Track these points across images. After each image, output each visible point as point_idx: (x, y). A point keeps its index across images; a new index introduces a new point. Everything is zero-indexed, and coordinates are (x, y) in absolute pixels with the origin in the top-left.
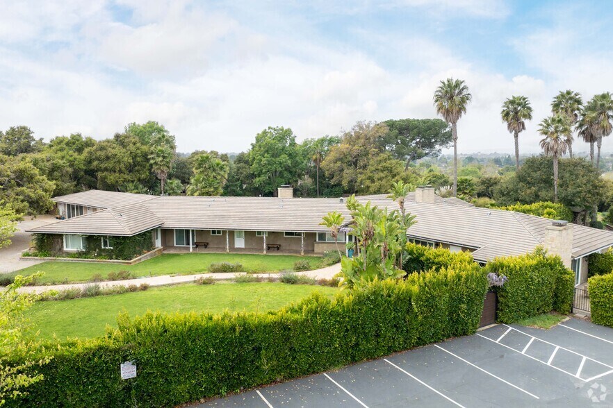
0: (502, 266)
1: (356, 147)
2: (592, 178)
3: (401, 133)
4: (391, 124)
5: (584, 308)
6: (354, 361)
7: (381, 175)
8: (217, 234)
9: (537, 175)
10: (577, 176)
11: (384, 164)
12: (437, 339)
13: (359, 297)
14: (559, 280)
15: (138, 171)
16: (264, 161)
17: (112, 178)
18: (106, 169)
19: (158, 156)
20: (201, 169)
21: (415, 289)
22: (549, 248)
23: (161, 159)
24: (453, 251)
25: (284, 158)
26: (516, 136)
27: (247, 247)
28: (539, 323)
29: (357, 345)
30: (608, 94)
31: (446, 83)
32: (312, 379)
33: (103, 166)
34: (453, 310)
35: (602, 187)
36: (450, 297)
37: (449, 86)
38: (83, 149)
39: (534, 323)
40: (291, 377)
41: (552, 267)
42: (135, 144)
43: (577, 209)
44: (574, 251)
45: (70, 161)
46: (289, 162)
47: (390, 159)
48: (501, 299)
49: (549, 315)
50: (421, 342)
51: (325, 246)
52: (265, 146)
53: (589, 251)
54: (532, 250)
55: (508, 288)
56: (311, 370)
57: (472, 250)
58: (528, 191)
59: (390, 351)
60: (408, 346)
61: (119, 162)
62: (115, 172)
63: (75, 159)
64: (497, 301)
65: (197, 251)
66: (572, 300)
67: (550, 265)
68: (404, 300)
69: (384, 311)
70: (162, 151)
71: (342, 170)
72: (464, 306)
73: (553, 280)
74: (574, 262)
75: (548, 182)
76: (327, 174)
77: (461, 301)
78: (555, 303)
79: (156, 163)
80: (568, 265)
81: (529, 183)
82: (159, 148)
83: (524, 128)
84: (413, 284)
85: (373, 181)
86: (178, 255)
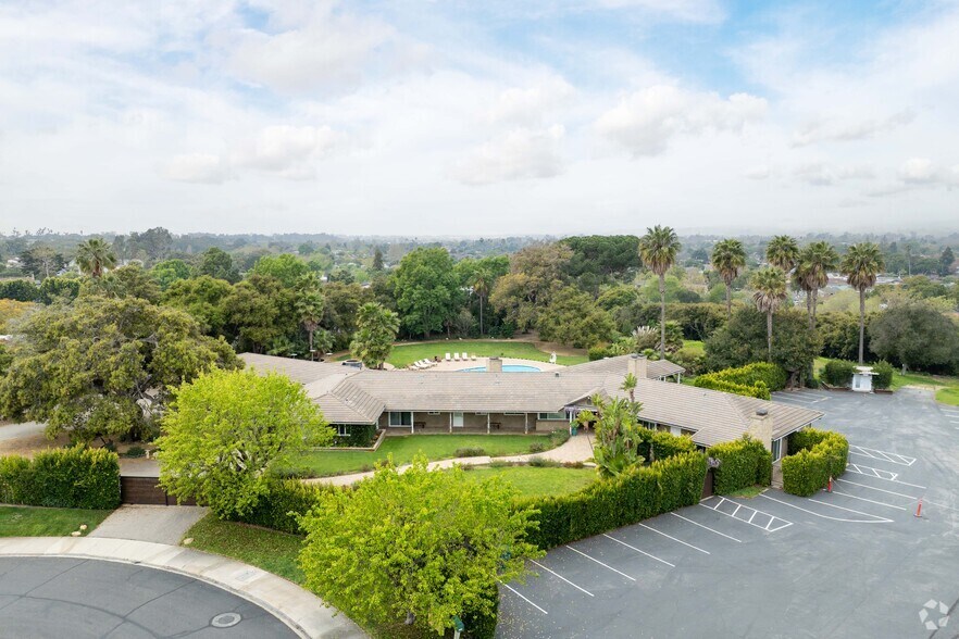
0: (717, 452)
1: (534, 278)
2: (806, 337)
3: (586, 256)
4: (575, 244)
5: (778, 481)
6: (620, 525)
7: (568, 315)
8: (434, 414)
9: (750, 330)
10: (791, 333)
11: (571, 301)
12: (673, 509)
13: (625, 481)
14: (760, 460)
15: (283, 323)
16: (416, 294)
17: (257, 334)
18: (249, 325)
19: (308, 303)
20: (368, 323)
21: (660, 474)
22: (753, 433)
23: (312, 308)
24: (676, 434)
25: (441, 290)
27: (467, 426)
28: (744, 494)
29: (623, 514)
30: (823, 243)
31: (654, 230)
32: (597, 537)
33: (248, 319)
34: (684, 488)
35: (815, 345)
36: (682, 478)
37: (657, 235)
38: (219, 298)
39: (741, 494)
40: (584, 537)
41: (755, 450)
42: (278, 289)
43: (791, 369)
44: (774, 433)
45: (207, 316)
46: (448, 295)
47: (577, 294)
48: (717, 477)
49: (753, 488)
50: (663, 511)
51: (547, 424)
52: (416, 275)
53: (789, 431)
54: (739, 437)
55: (722, 469)
56: (596, 532)
57: (692, 433)
58: (741, 349)
59: (643, 518)
60: (654, 514)
61: (266, 314)
62: (260, 326)
63: (212, 312)
64: (714, 479)
65: (420, 432)
66: (771, 474)
67: (753, 448)
68: (653, 482)
69: (640, 491)
70: (312, 297)
71: (516, 306)
72: (691, 484)
73: (755, 461)
74: (774, 444)
75: (762, 335)
76: (497, 311)
77: (689, 481)
78: (758, 478)
79: (306, 313)
80: (768, 448)
81: (741, 338)
82: (309, 294)
84: (656, 469)
85: (558, 323)
86: (402, 438)
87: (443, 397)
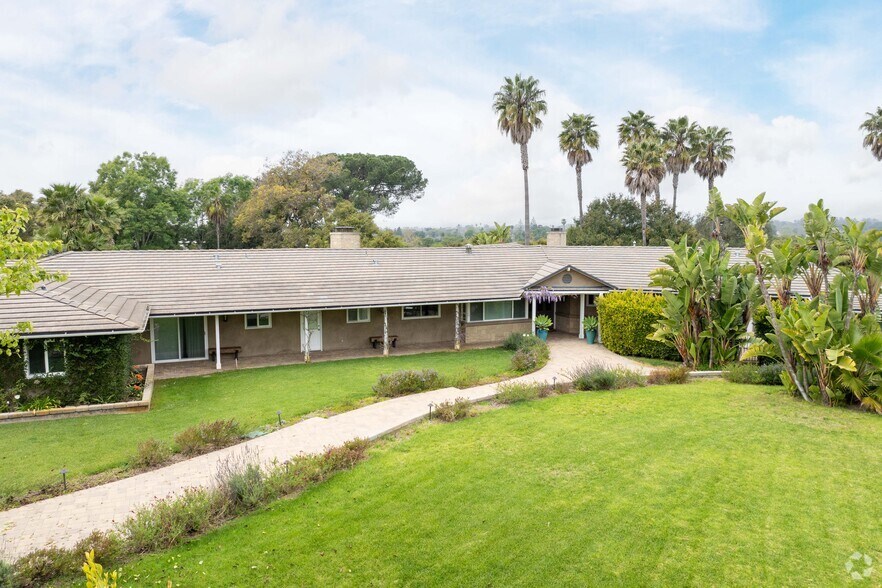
1: (298, 192)
8: (259, 327)
16: (126, 214)
26: (579, 171)
27: (328, 348)
51: (483, 330)
65: (237, 365)
83: (590, 160)
86: (200, 380)
87: (280, 287)
